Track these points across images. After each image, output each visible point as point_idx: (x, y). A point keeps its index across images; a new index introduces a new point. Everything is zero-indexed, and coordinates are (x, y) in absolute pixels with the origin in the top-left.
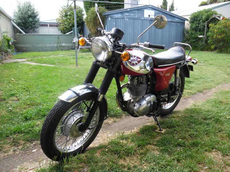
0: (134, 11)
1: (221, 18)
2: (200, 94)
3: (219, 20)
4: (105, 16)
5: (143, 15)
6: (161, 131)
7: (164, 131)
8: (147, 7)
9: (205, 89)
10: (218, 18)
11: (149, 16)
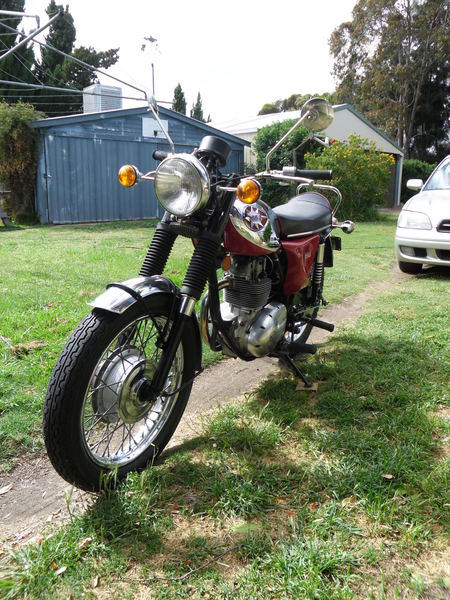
0: (117, 121)
1: (327, 141)
2: (339, 307)
3: (323, 146)
4: (39, 129)
5: (139, 131)
6: (310, 386)
7: (315, 387)
8: (143, 112)
9: (345, 296)
10: (319, 140)
11: (156, 133)
